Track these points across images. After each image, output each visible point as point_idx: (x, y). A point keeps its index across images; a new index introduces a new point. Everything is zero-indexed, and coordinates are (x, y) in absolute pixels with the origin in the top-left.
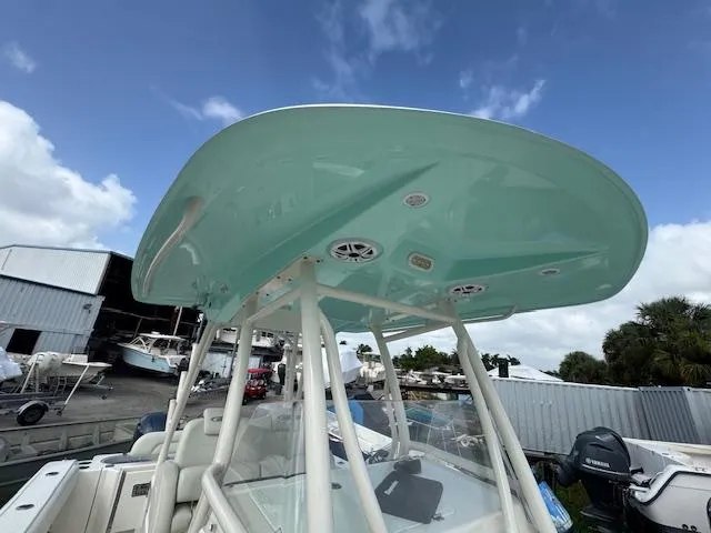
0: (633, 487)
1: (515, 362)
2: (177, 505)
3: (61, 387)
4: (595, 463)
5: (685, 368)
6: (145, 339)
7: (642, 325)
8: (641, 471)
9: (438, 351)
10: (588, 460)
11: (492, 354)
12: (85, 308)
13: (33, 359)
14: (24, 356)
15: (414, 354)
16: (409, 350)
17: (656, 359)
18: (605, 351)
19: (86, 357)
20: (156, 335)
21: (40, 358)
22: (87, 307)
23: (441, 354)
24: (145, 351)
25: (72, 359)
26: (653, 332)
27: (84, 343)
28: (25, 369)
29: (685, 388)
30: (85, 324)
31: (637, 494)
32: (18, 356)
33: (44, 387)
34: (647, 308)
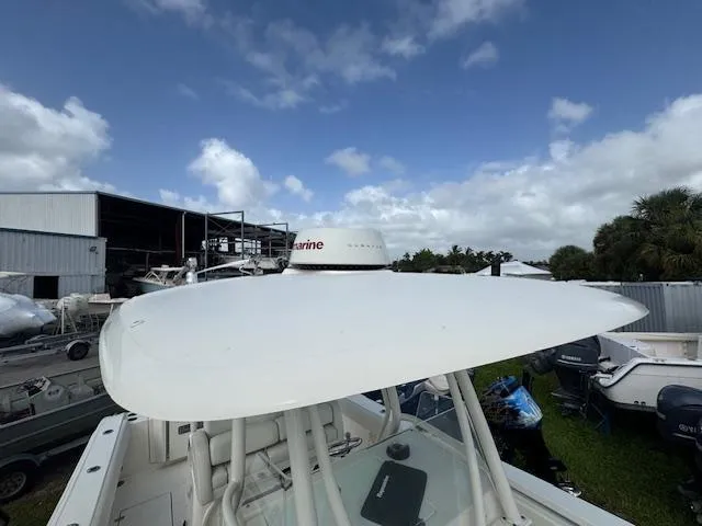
0: (599, 375)
1: (508, 257)
2: (213, 468)
3: (95, 324)
4: (569, 358)
5: (669, 258)
6: (158, 273)
7: (637, 219)
8: (609, 359)
9: (435, 253)
10: (563, 357)
11: (486, 252)
12: (91, 250)
13: (61, 303)
14: (52, 301)
15: (411, 258)
16: (407, 255)
17: (644, 252)
18: (595, 245)
19: (108, 295)
20: (165, 268)
21: (67, 301)
22: (93, 250)
23: (437, 256)
24: (160, 283)
25: (95, 298)
26: (646, 225)
27: (101, 282)
28: (57, 313)
29: (664, 283)
30: (97, 265)
31: (601, 380)
32: (46, 301)
33: (81, 326)
34: (644, 202)
